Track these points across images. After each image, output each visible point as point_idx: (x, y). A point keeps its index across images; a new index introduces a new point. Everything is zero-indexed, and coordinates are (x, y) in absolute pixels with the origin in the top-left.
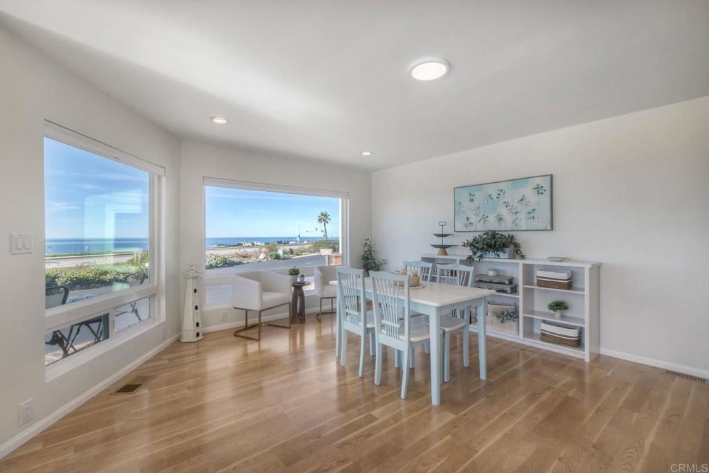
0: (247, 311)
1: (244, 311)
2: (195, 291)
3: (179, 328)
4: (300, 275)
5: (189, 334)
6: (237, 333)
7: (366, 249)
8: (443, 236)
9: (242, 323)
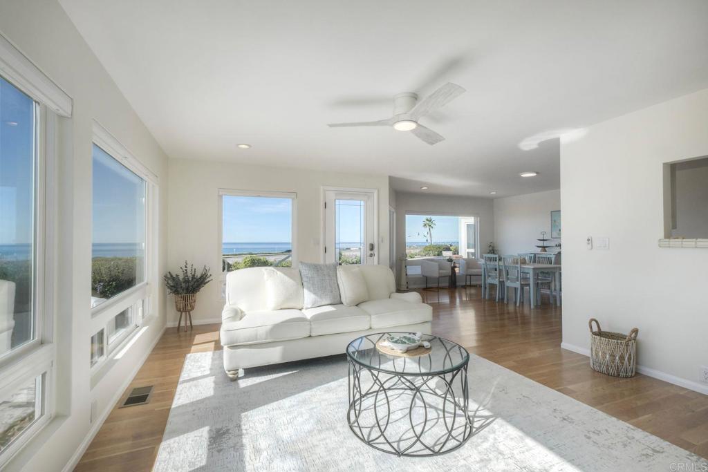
4: (453, 262)
7: (491, 248)
8: (543, 240)
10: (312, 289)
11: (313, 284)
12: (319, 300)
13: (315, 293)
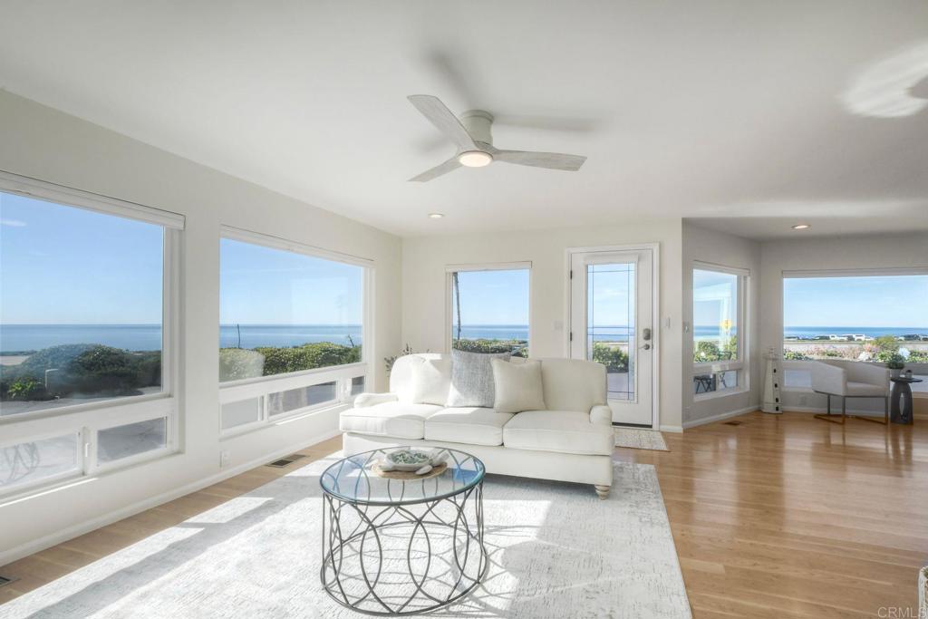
0: (829, 395)
1: (827, 396)
2: (775, 371)
3: (760, 401)
4: (904, 370)
5: (769, 406)
6: (818, 417)
9: (824, 410)
10: (457, 384)
11: (459, 378)
12: (463, 398)
13: (459, 390)
